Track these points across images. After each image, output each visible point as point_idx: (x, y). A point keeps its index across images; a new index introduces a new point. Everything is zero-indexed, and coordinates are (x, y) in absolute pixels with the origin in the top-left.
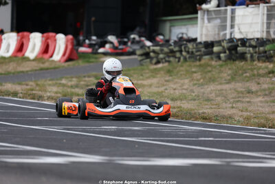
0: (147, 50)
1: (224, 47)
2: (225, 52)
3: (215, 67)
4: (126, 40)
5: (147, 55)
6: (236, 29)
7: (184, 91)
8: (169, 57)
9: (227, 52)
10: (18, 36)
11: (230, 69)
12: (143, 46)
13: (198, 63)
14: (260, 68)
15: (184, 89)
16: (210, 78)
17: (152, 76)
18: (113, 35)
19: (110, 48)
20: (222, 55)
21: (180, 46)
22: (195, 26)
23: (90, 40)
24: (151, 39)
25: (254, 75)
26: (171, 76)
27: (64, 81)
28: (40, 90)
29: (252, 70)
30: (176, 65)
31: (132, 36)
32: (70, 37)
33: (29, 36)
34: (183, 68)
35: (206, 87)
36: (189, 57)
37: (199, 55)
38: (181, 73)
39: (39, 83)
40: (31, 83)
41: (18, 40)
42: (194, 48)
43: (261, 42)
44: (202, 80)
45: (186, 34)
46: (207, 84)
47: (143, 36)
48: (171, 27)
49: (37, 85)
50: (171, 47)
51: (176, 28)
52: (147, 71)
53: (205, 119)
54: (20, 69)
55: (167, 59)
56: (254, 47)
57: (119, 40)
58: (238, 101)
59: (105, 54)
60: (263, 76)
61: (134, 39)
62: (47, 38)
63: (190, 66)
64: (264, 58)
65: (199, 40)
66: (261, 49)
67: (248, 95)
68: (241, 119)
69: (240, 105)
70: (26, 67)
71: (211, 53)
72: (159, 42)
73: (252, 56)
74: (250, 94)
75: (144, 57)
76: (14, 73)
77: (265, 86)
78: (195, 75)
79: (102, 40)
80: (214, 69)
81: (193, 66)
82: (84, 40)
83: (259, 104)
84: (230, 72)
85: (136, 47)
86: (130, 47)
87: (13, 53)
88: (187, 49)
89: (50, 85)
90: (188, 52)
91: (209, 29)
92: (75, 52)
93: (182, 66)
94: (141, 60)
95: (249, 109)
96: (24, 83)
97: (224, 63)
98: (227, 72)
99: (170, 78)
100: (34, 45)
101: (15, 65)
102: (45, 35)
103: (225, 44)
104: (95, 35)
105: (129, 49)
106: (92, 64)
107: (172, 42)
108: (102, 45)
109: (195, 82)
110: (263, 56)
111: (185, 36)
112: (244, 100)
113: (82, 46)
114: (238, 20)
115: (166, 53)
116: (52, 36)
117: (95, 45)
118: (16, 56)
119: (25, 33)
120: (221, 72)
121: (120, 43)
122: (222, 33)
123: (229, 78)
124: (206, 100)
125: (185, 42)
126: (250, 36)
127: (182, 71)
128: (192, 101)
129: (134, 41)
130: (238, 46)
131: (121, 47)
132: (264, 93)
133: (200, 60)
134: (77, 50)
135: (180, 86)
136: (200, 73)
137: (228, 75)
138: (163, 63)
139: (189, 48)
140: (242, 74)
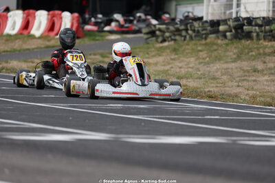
0: (153, 28)
1: (230, 26)
2: (231, 31)
3: (221, 46)
4: (132, 18)
5: (152, 33)
6: (242, 8)
7: (190, 70)
8: (175, 35)
9: (233, 31)
10: (24, 13)
11: (235, 48)
12: (149, 25)
13: (204, 42)
14: (266, 47)
15: (190, 68)
16: (216, 57)
17: (158, 54)
18: (119, 13)
19: (116, 26)
20: (228, 34)
22: (201, 4)
23: (96, 18)
24: (157, 17)
25: (260, 54)
26: (177, 54)
29: (258, 49)
30: (181, 44)
31: (138, 15)
32: (76, 15)
33: (34, 14)
34: (190, 46)
35: (212, 65)
36: (195, 36)
37: (205, 34)
38: (187, 51)
40: (36, 61)
41: (23, 17)
42: (199, 27)
43: (267, 21)
44: (208, 59)
45: (192, 13)
46: (213, 63)
47: (149, 15)
48: (176, 5)
50: (176, 26)
51: (182, 6)
52: (153, 49)
53: (210, 97)
54: (26, 46)
55: (173, 37)
56: (260, 26)
57: (125, 18)
58: (244, 80)
59: (111, 32)
60: (269, 55)
61: (140, 17)
62: (53, 16)
63: (195, 44)
64: (270, 38)
65: (205, 19)
66: (267, 28)
67: (254, 74)
68: (247, 98)
69: (245, 83)
70: (32, 45)
71: (217, 32)
72: (165, 20)
73: (258, 35)
74: (257, 74)
75: (150, 36)
76: (19, 51)
77: (271, 65)
78: (201, 53)
79: (108, 18)
80: (220, 48)
81: (199, 45)
82: (90, 19)
83: (265, 83)
84: (235, 51)
85: (142, 25)
86: (136, 26)
87: (19, 31)
88: (193, 28)
90: (194, 31)
91: (215, 7)
92: (81, 29)
93: (188, 45)
94: (147, 39)
95: (255, 87)
96: (29, 60)
97: (230, 42)
98: (233, 51)
99: (176, 56)
100: (40, 23)
101: (21, 42)
102: (51, 12)
103: (231, 23)
104: (101, 14)
105: (135, 28)
106: (97, 42)
107: (177, 20)
108: (108, 23)
109: (201, 61)
110: (270, 35)
111: (191, 15)
112: (250, 79)
113: (88, 24)
115: (172, 32)
116: (58, 14)
117: (101, 23)
118: (21, 34)
119: (31, 11)
120: (226, 51)
121: (126, 21)
122: (228, 12)
123: (235, 56)
124: (212, 79)
125: (191, 21)
126: (256, 15)
127: (188, 49)
128: (198, 80)
129: (139, 20)
130: (244, 25)
131: (127, 25)
132: (269, 72)
133: (206, 38)
134: (83, 28)
135: (186, 65)
136: (206, 52)
137: (234, 54)
138: (169, 41)
139: (195, 27)
140: (248, 53)
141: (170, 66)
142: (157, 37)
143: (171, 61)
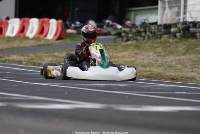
0: (120, 31)
1: (179, 28)
2: (180, 32)
3: (172, 43)
4: (102, 24)
5: (119, 34)
6: (188, 15)
7: (151, 61)
8: (136, 36)
9: (182, 32)
10: (20, 21)
11: (184, 45)
12: (116, 29)
13: (159, 40)
15: (150, 59)
16: (169, 51)
17: (124, 50)
20: (178, 34)
21: (145, 28)
23: (75, 24)
26: (138, 50)
27: (56, 54)
28: (39, 60)
30: (142, 42)
31: (107, 21)
32: (60, 21)
33: (29, 21)
34: (148, 44)
35: (167, 57)
36: (152, 36)
37: (160, 35)
38: (147, 48)
39: (38, 55)
40: (31, 55)
41: (20, 24)
42: (156, 29)
44: (163, 53)
47: (115, 22)
48: (135, 15)
49: (36, 56)
50: (138, 29)
51: (139, 16)
52: (120, 46)
53: (173, 79)
54: (22, 45)
55: (135, 37)
61: (108, 23)
62: (43, 22)
63: (153, 42)
65: (159, 23)
70: (27, 44)
71: (169, 33)
75: (117, 36)
76: (18, 48)
78: (157, 49)
80: (172, 45)
81: (156, 43)
82: (71, 25)
84: (184, 47)
85: (110, 29)
86: (106, 29)
87: (17, 33)
88: (150, 30)
89: (46, 56)
90: (151, 32)
93: (146, 43)
94: (115, 39)
96: (26, 55)
97: (179, 40)
98: (182, 47)
99: (138, 51)
100: (33, 28)
101: (18, 42)
102: (41, 20)
103: (180, 26)
104: (78, 21)
105: (105, 31)
109: (158, 54)
113: (69, 28)
114: (189, 8)
115: (134, 33)
116: (47, 21)
118: (19, 36)
119: (26, 19)
120: (177, 47)
121: (98, 26)
122: (177, 18)
123: (184, 51)
124: (169, 67)
125: (148, 25)
127: (147, 46)
128: (158, 68)
129: (108, 25)
130: (190, 27)
131: (99, 29)
133: (160, 38)
134: (65, 32)
135: (147, 57)
136: (161, 48)
137: (183, 49)
138: (132, 41)
139: (152, 29)
140: (194, 48)
141: (135, 58)
143: (135, 55)
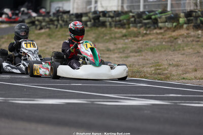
0: (33, 19)
1: (90, 18)
2: (90, 21)
4: (17, 12)
5: (33, 23)
6: (99, 4)
8: (49, 24)
9: (92, 21)
11: (94, 33)
12: (30, 17)
14: (116, 33)
18: (8, 8)
19: (6, 18)
20: (89, 23)
22: (68, 2)
24: (36, 11)
25: (112, 38)
26: (50, 38)
29: (110, 34)
30: (54, 30)
31: (22, 9)
36: (65, 25)
38: (59, 36)
42: (67, 18)
43: (117, 14)
45: (62, 8)
47: (30, 9)
48: (51, 2)
50: (51, 17)
51: (55, 3)
52: (33, 35)
55: (48, 26)
56: (112, 17)
57: (13, 11)
59: (2, 22)
60: (118, 39)
61: (23, 11)
63: (65, 31)
64: (119, 26)
65: (71, 12)
66: (117, 18)
67: (107, 52)
72: (42, 13)
73: (110, 24)
74: (109, 52)
75: (30, 25)
77: (120, 46)
83: (116, 59)
84: (94, 36)
85: (25, 17)
86: (21, 17)
88: (63, 19)
90: (63, 21)
91: (79, 4)
93: (59, 31)
97: (90, 29)
98: (92, 36)
99: (50, 40)
103: (91, 15)
105: (20, 19)
107: (51, 13)
110: (119, 24)
111: (61, 9)
112: (104, 56)
115: (47, 22)
121: (13, 14)
122: (88, 7)
125: (61, 14)
126: (109, 9)
129: (23, 13)
130: (100, 16)
131: (14, 17)
132: (119, 51)
135: (58, 46)
137: (93, 38)
138: (45, 29)
140: (103, 37)
142: (36, 26)
143: (46, 44)
